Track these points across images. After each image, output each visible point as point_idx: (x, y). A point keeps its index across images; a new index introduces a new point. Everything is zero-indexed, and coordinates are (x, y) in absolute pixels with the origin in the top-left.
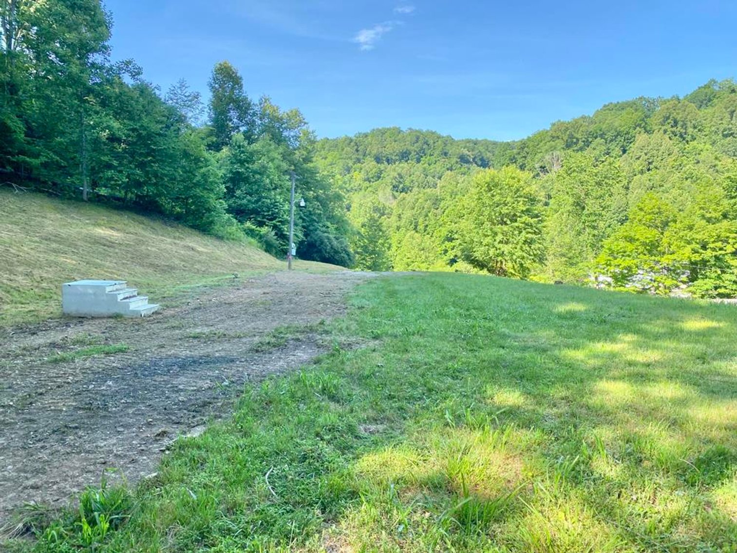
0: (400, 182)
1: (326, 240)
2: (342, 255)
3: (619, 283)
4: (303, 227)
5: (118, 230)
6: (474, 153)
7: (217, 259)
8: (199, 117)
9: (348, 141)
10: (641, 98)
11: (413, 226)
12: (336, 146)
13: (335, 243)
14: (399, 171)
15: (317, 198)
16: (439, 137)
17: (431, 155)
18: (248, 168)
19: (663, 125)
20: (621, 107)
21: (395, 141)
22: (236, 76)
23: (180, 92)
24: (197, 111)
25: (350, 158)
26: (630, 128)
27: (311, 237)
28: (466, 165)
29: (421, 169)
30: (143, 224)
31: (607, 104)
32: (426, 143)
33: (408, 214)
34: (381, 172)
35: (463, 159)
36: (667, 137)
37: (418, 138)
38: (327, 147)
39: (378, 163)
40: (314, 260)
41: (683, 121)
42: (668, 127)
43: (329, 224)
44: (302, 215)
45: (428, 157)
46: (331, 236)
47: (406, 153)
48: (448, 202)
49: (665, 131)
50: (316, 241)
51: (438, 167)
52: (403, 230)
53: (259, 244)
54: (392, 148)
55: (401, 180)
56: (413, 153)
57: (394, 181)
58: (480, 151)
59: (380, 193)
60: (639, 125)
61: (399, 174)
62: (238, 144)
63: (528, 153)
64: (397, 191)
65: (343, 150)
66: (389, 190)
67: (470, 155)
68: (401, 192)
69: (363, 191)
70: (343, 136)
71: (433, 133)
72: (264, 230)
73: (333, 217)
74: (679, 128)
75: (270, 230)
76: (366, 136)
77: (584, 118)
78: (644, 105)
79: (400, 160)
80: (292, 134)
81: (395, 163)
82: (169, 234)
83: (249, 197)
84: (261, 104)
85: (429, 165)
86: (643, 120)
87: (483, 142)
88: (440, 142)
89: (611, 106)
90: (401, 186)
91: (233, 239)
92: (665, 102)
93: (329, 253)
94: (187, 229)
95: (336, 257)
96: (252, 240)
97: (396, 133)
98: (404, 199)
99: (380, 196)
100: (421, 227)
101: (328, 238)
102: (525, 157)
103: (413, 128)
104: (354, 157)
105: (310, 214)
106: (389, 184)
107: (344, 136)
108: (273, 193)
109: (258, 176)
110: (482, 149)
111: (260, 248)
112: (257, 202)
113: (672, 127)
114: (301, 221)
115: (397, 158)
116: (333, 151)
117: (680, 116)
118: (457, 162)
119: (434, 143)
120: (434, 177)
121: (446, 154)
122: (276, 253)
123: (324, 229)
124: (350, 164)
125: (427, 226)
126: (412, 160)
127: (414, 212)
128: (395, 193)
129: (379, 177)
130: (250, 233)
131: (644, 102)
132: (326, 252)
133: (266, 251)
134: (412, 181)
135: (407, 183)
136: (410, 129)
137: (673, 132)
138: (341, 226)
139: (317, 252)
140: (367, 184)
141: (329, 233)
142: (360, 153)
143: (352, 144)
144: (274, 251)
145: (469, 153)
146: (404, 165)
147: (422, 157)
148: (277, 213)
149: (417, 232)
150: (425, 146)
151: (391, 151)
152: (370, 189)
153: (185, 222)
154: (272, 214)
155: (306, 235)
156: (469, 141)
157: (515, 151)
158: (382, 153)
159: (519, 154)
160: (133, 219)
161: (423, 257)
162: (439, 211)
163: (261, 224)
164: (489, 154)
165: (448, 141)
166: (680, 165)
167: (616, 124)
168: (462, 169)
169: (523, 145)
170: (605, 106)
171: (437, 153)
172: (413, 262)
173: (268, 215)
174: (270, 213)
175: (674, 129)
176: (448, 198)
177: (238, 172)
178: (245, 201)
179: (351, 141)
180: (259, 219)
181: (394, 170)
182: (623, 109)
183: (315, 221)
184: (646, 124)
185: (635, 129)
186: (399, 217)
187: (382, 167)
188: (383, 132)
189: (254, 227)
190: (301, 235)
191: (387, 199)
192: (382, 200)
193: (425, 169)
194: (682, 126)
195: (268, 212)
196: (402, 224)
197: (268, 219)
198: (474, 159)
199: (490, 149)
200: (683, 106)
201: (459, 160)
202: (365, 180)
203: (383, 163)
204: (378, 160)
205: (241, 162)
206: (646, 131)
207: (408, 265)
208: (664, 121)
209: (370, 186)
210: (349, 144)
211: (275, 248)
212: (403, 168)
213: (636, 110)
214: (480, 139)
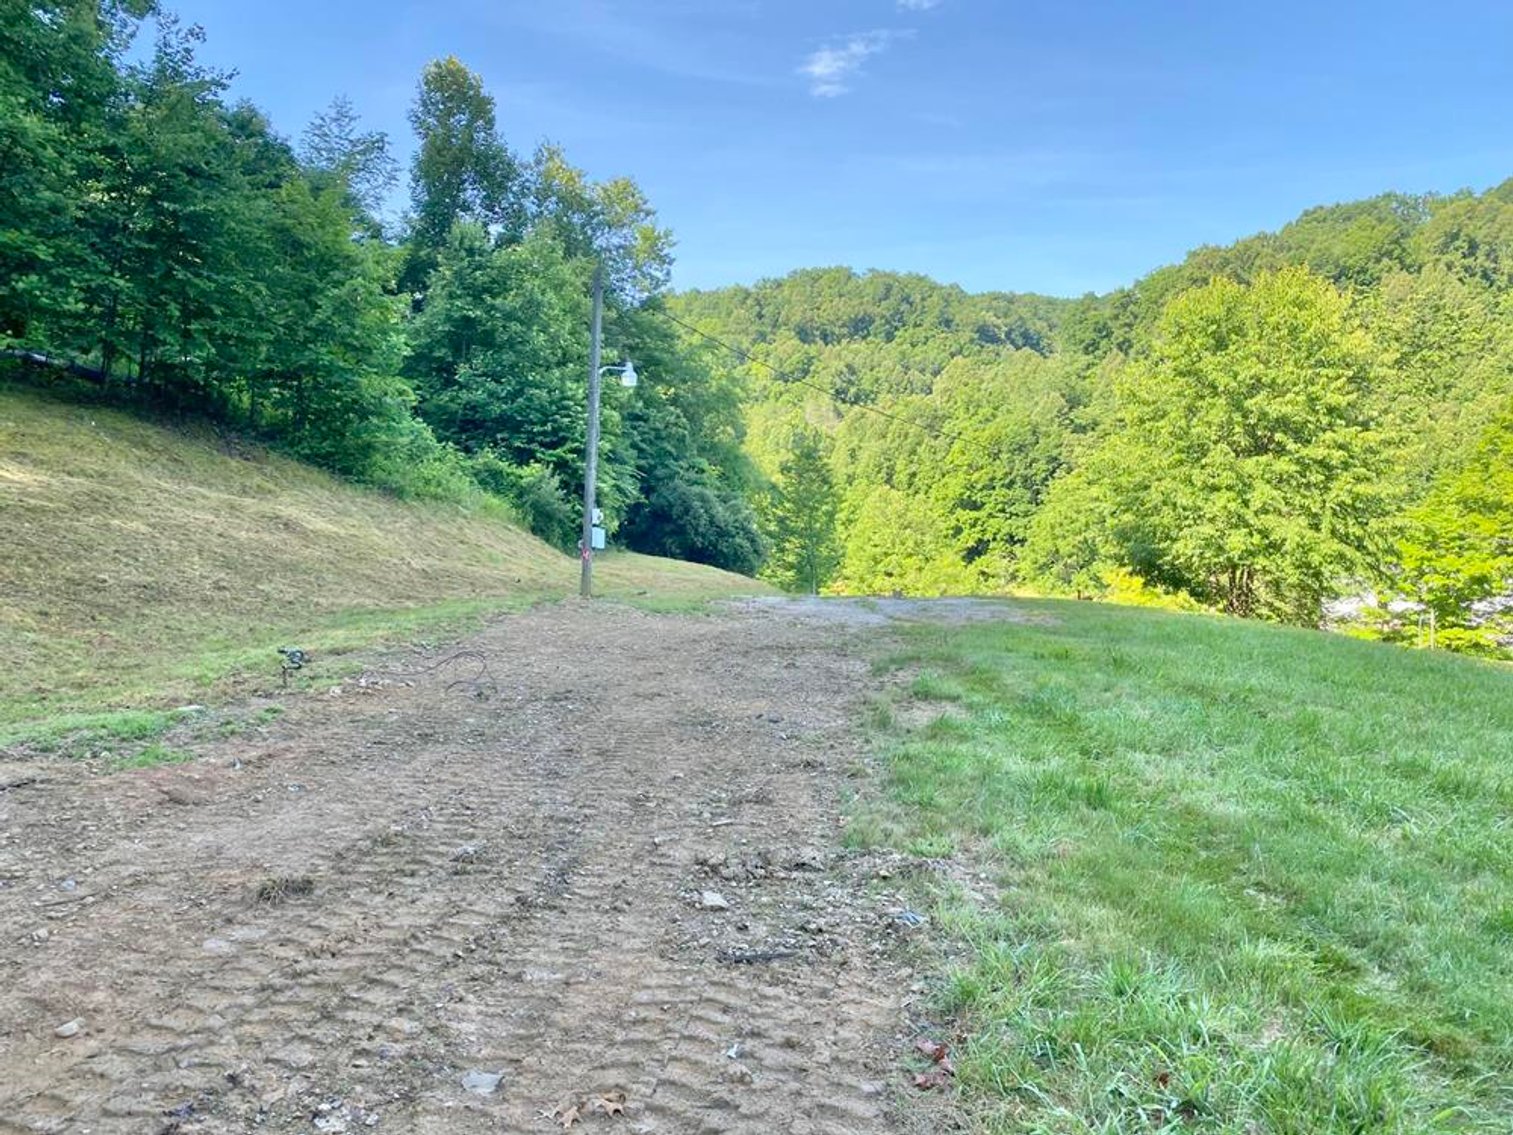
0: (851, 383)
1: (697, 504)
2: (738, 540)
3: (1451, 619)
4: (639, 468)
5: (38, 463)
6: (1008, 321)
7: (361, 558)
8: (385, 193)
9: (741, 296)
10: (1388, 196)
11: (883, 474)
12: (716, 306)
13: (720, 511)
14: (849, 359)
15: (674, 401)
16: (933, 288)
17: (916, 325)
18: (493, 307)
19: (1442, 253)
20: (1347, 215)
21: (841, 296)
22: (477, 94)
23: (336, 131)
24: (381, 180)
25: (745, 332)
26: (1369, 259)
27: (659, 495)
28: (992, 347)
29: (895, 354)
30: (146, 446)
31: (1311, 209)
32: (906, 299)
33: (871, 449)
34: (810, 360)
35: (986, 335)
36: (1453, 277)
37: (889, 289)
38: (696, 307)
39: (804, 341)
40: (665, 554)
41: (1489, 244)
42: (1454, 257)
43: (704, 463)
44: (638, 438)
45: (911, 331)
46: (710, 493)
47: (862, 320)
48: (960, 422)
49: (1449, 267)
50: (671, 506)
51: (932, 352)
52: (861, 483)
53: (514, 512)
54: (836, 309)
55: (853, 378)
56: (878, 322)
57: (837, 380)
58: (1021, 318)
59: (809, 406)
60: (1389, 254)
61: (848, 366)
62: (467, 243)
63: (1136, 317)
64: (844, 401)
65: (729, 314)
66: (826, 399)
67: (1001, 326)
68: (852, 403)
69: (772, 400)
70: (731, 285)
71: (921, 279)
72: (532, 472)
73: (714, 446)
74: (1481, 259)
75: (548, 472)
76: (779, 285)
77: (1262, 237)
78: (1395, 210)
79: (851, 336)
80: (615, 241)
81: (839, 342)
82: (226, 479)
83: (491, 385)
84: (538, 162)
85: (913, 345)
86: (1396, 242)
87: (1027, 299)
88: (935, 298)
89: (1321, 214)
90: (853, 390)
91: (435, 497)
92: (1443, 204)
93: (703, 536)
94: (293, 467)
95: (723, 547)
96: (495, 501)
97: (843, 280)
98: (863, 415)
99: (808, 410)
100: (901, 477)
101: (703, 499)
102: (1130, 326)
103: (879, 268)
104: (753, 328)
105: (658, 437)
106: (827, 387)
107: (733, 284)
108: (557, 373)
109: (515, 327)
110: (1024, 312)
111: (517, 522)
112: (513, 396)
113: (1464, 257)
114: (635, 453)
115: (845, 331)
116: (709, 316)
117: (1484, 231)
118: (972, 341)
119: (923, 299)
120: (922, 371)
121: (948, 323)
122: (565, 535)
123: (692, 475)
124: (745, 345)
125: (914, 475)
126: (875, 335)
127: (886, 444)
128: (839, 404)
129: (806, 372)
130: (492, 480)
131: (1394, 205)
132: (697, 533)
133: (534, 530)
134: (877, 380)
135: (866, 386)
136: (871, 270)
137: (1467, 269)
138: (733, 468)
139: (673, 533)
140: (780, 386)
141: (704, 484)
142: (766, 320)
143: (749, 302)
144: (558, 531)
145: (999, 322)
146: (859, 345)
147: (897, 329)
148: (568, 428)
149: (892, 487)
150: (904, 307)
151: (832, 318)
152: (785, 397)
153: (292, 445)
154: (555, 431)
155: (647, 490)
156: (996, 297)
157: (1108, 312)
158: (812, 320)
159: (1116, 317)
160: (116, 434)
161: (910, 543)
162: (942, 442)
163: (523, 457)
164: (1041, 325)
165: (953, 296)
166: (1490, 340)
167: (1337, 251)
168: (984, 356)
169: (1126, 300)
170: (1306, 213)
171: (929, 320)
172: (886, 554)
173: (544, 433)
174: (549, 427)
175: (1469, 261)
176: (961, 413)
177: (467, 319)
178: (479, 395)
179: (748, 295)
180: (517, 444)
181: (839, 356)
182: (1349, 219)
183: (671, 454)
184: (1404, 250)
185: (1378, 261)
186: (853, 454)
187: (812, 350)
188: (814, 277)
189: (503, 465)
190: (632, 489)
191: (822, 418)
192: (813, 422)
193: (903, 354)
194: (1488, 255)
195: (544, 424)
196: (858, 471)
197: (542, 444)
198: (1008, 334)
199: (1041, 313)
200: (1488, 209)
201: (976, 336)
202: (776, 379)
203: (814, 342)
204: (804, 335)
205: (477, 294)
206: (1405, 267)
207: (877, 563)
208: (1446, 245)
209: (787, 391)
210: (743, 302)
211: (560, 521)
212: (857, 353)
213: (1380, 221)
214: (1019, 292)
